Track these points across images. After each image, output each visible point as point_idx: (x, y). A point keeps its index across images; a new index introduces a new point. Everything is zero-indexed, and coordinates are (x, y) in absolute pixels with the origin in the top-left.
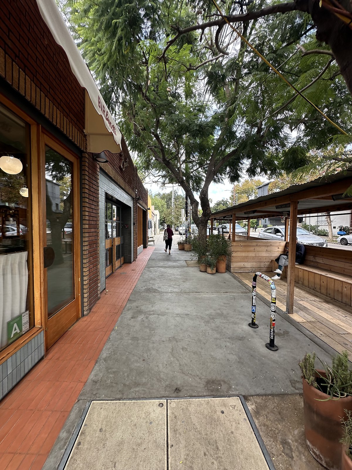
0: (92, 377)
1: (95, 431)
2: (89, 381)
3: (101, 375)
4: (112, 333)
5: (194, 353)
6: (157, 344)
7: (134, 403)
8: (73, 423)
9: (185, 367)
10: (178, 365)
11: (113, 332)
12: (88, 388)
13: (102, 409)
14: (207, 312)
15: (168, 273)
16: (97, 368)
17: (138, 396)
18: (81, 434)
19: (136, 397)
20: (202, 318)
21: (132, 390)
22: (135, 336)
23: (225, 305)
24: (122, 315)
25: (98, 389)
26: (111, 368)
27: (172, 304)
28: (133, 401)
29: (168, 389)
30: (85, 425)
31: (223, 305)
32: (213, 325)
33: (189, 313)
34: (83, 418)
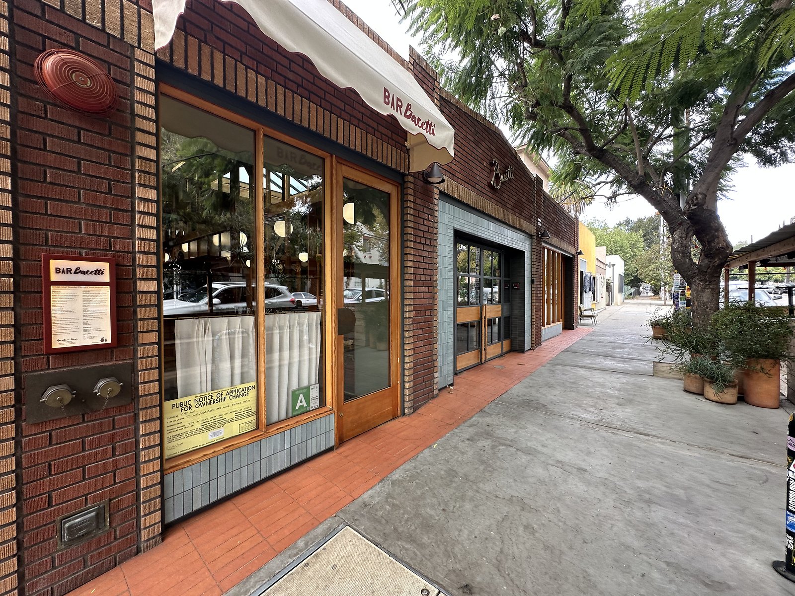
0: (366, 496)
1: (328, 562)
2: (360, 499)
3: (377, 499)
4: (424, 452)
5: (546, 548)
6: (482, 496)
7: (391, 561)
8: (316, 537)
9: (510, 561)
10: (498, 549)
11: (427, 450)
12: (353, 508)
13: (351, 543)
14: (640, 484)
15: (592, 381)
16: (378, 488)
17: (401, 556)
18: (314, 556)
19: (398, 554)
20: (616, 490)
21: (399, 543)
22: (455, 468)
23: (715, 485)
24: (456, 430)
25: (363, 515)
26: (393, 498)
27: (560, 440)
28: (392, 559)
29: (453, 577)
30: (324, 549)
31: (708, 482)
32: (638, 514)
33: (588, 468)
34: (327, 539)
